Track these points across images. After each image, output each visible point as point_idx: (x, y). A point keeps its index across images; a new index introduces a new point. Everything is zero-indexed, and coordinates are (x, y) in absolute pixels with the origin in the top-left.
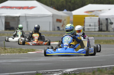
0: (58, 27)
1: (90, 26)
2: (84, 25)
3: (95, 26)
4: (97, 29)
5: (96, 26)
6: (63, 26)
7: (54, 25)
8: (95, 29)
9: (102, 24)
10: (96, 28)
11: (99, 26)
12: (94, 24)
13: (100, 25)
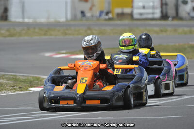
0: (83, 12)
1: (144, 7)
2: (132, 7)
3: (153, 8)
4: (158, 14)
5: (156, 8)
6: (91, 9)
7: (74, 8)
8: (153, 13)
9: (166, 4)
10: (156, 13)
11: (162, 7)
12: (151, 4)
13: (164, 7)
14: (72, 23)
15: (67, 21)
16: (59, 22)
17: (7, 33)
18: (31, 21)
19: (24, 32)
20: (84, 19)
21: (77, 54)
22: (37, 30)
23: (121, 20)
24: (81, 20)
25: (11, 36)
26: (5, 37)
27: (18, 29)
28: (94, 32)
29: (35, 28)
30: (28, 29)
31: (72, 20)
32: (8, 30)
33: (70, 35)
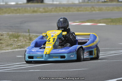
14: (82, 4)
15: (79, 3)
16: (75, 4)
17: (44, 11)
18: (58, 3)
19: (53, 10)
20: (90, 1)
21: (85, 23)
22: (61, 8)
23: (111, 2)
24: (88, 2)
25: (46, 12)
26: (42, 13)
27: (50, 8)
28: (96, 9)
29: (60, 7)
30: (56, 8)
31: (82, 2)
32: (44, 9)
33: (81, 11)
